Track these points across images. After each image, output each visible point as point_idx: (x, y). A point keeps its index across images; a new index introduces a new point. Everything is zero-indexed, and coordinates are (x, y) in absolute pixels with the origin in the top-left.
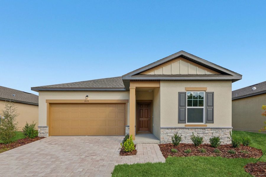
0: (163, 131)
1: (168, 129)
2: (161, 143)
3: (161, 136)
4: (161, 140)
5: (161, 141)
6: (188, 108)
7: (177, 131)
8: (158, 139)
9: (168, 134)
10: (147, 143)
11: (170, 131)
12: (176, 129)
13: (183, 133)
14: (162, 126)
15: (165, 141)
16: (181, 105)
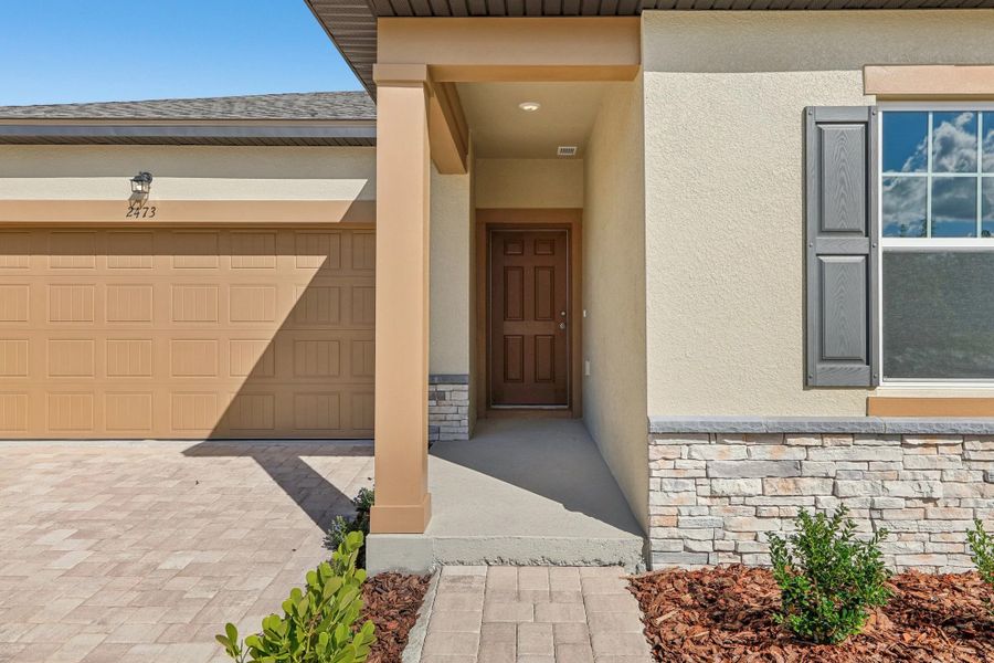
0: (672, 452)
1: (714, 436)
2: (659, 566)
3: (656, 498)
4: (653, 532)
5: (655, 544)
6: (886, 254)
7: (799, 454)
8: (631, 519)
9: (720, 486)
10: (534, 563)
11: (737, 450)
12: (791, 441)
13: (851, 475)
14: (660, 411)
15: (691, 545)
16: (827, 226)
